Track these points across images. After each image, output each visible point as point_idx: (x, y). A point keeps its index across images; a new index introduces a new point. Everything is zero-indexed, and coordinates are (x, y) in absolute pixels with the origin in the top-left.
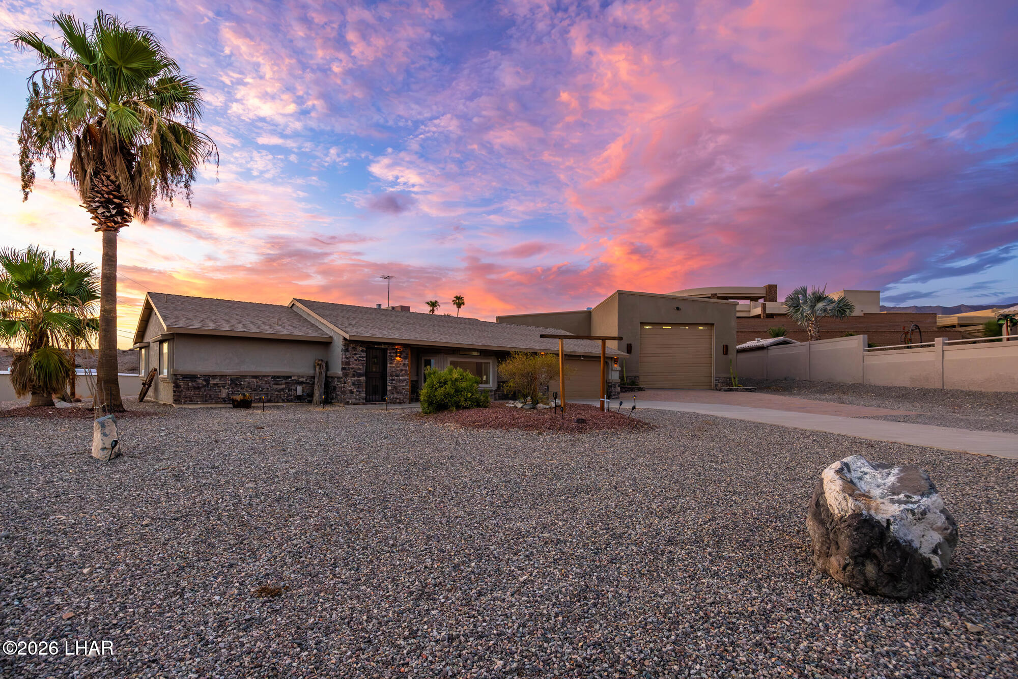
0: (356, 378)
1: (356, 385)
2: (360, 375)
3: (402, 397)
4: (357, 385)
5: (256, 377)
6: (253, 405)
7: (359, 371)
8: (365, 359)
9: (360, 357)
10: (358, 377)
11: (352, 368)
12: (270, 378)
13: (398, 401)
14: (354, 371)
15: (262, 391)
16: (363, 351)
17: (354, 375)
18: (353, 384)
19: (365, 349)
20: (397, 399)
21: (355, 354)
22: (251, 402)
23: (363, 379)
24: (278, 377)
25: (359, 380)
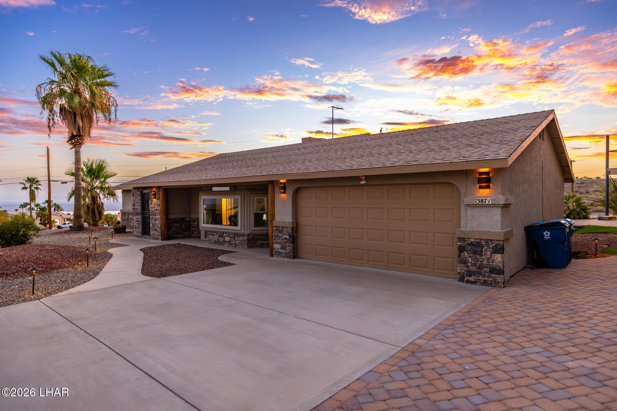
2: (139, 214)
3: (157, 233)
4: (138, 221)
6: (127, 231)
7: (138, 211)
8: (140, 201)
10: (138, 216)
11: (136, 209)
14: (136, 211)
16: (139, 195)
17: (136, 214)
19: (140, 193)
21: (136, 198)
22: (125, 228)
23: (140, 217)
25: (138, 218)
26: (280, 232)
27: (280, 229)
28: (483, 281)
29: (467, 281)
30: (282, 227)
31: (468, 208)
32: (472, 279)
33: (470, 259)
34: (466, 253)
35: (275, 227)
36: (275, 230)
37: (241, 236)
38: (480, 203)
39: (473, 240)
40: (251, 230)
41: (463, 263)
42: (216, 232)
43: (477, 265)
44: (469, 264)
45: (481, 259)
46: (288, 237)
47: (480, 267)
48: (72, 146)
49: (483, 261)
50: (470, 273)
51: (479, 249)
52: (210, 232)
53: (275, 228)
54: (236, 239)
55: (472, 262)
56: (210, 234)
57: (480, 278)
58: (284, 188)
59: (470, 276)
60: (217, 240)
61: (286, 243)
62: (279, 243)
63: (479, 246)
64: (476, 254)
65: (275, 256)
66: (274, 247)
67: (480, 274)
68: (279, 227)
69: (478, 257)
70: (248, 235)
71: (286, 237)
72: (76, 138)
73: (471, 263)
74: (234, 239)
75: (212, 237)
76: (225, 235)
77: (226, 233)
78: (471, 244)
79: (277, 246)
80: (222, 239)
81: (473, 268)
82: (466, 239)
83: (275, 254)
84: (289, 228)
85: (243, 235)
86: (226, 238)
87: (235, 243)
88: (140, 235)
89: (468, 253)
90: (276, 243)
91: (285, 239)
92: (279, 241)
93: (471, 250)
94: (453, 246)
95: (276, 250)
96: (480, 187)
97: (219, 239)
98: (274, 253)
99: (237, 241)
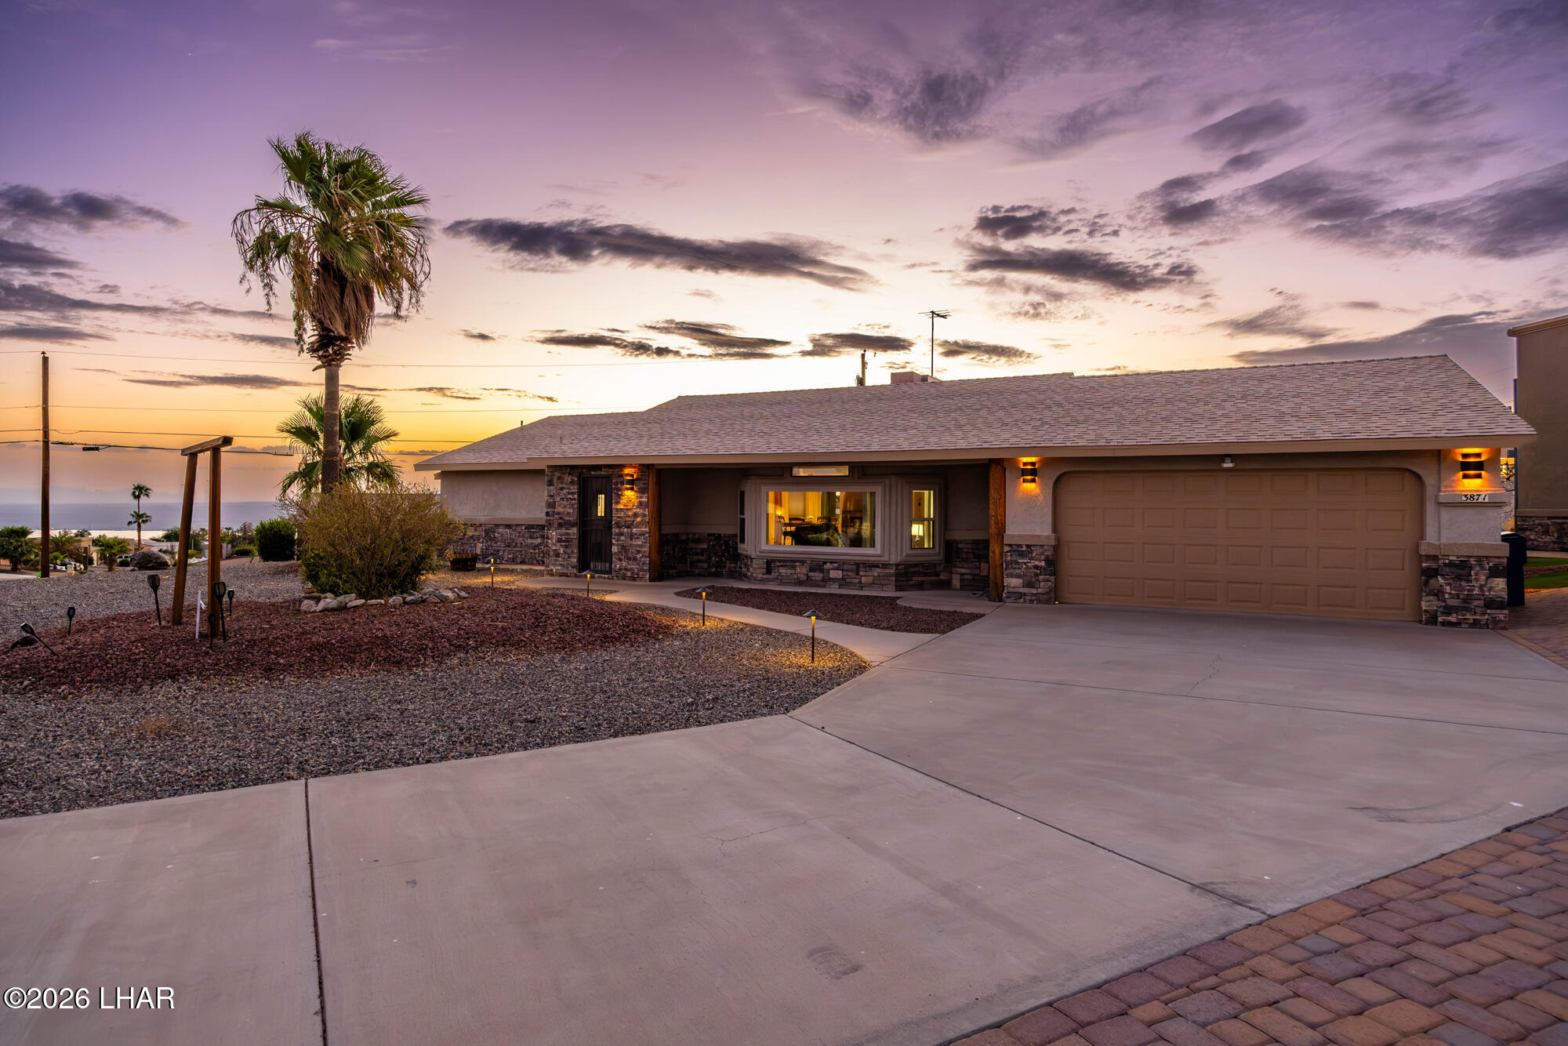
0: (563, 531)
1: (563, 541)
2: (570, 525)
3: (634, 566)
4: (565, 542)
5: (508, 526)
6: (479, 565)
7: (567, 518)
8: (576, 496)
9: (569, 493)
10: (567, 529)
11: (558, 513)
12: (524, 528)
13: (629, 574)
14: (560, 518)
15: (515, 547)
16: (572, 482)
17: (560, 525)
18: (559, 541)
19: (576, 479)
20: (626, 569)
21: (562, 489)
22: (475, 558)
23: (574, 530)
24: (532, 527)
25: (567, 534)
26: (1021, 554)
27: (1024, 549)
28: (1472, 621)
29: (1444, 622)
30: (1028, 546)
31: (1442, 508)
32: (1453, 618)
33: (1448, 587)
34: (1440, 579)
35: (1010, 545)
36: (1007, 552)
37: (878, 567)
38: (1468, 501)
39: (1455, 558)
40: (904, 555)
41: (1434, 595)
42: (803, 562)
43: (1461, 596)
44: (1447, 596)
45: (1468, 588)
46: (1043, 564)
47: (1468, 599)
48: (320, 363)
49: (1473, 590)
50: (1448, 610)
51: (1465, 572)
52: (780, 561)
53: (1006, 549)
54: (861, 573)
55: (1453, 592)
56: (781, 566)
57: (1468, 617)
58: (1032, 472)
59: (1449, 614)
60: (803, 577)
61: (1037, 575)
62: (1018, 576)
63: (1466, 567)
64: (1460, 580)
65: (1008, 600)
66: (1005, 584)
67: (1467, 609)
68: (1021, 546)
69: (1463, 583)
70: (897, 565)
71: (1037, 563)
72: (334, 345)
73: (1450, 593)
74: (858, 574)
75: (789, 571)
76: (826, 566)
77: (831, 563)
78: (1451, 564)
79: (1013, 583)
80: (821, 575)
81: (1454, 602)
82: (1440, 557)
83: (1008, 597)
84: (1046, 547)
85: (885, 566)
86: (831, 572)
87: (860, 582)
88: (575, 571)
89: (1445, 579)
90: (1011, 576)
91: (1036, 567)
92: (1018, 571)
93: (1450, 574)
94: (1403, 569)
95: (1011, 590)
96: (1465, 477)
97: (811, 574)
98: (1004, 595)
99: (863, 578)
